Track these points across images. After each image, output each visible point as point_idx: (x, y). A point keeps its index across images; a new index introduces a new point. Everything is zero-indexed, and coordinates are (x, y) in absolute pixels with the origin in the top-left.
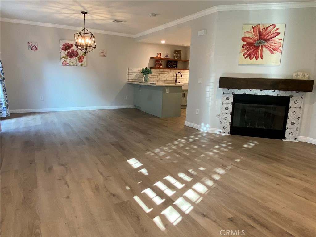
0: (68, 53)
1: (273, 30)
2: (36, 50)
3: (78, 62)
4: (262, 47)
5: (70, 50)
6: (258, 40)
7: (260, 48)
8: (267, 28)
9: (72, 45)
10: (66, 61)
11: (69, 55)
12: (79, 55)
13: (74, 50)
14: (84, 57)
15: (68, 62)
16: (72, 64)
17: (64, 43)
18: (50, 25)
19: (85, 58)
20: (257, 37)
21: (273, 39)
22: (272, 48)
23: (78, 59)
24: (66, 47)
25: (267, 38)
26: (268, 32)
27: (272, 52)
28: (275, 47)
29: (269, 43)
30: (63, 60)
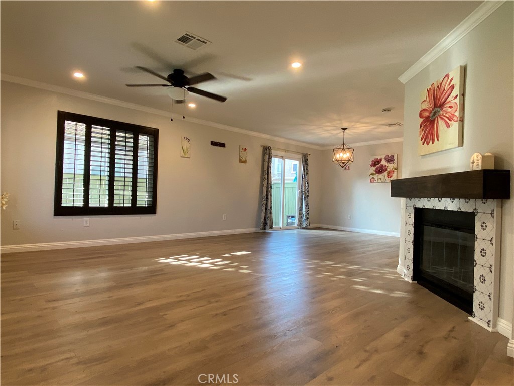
0: (376, 169)
1: (447, 85)
2: (349, 169)
3: (387, 178)
4: (437, 119)
5: (379, 166)
6: (433, 110)
7: (436, 122)
8: (441, 84)
9: (381, 160)
10: (373, 178)
11: (377, 171)
12: (388, 170)
13: (382, 165)
14: (393, 171)
15: (376, 179)
16: (380, 181)
17: (374, 159)
18: (362, 144)
19: (395, 172)
20: (432, 106)
21: (448, 100)
22: (447, 117)
23: (386, 175)
24: (375, 163)
25: (442, 102)
26: (442, 90)
27: (448, 125)
28: (450, 114)
29: (444, 109)
30: (372, 176)
